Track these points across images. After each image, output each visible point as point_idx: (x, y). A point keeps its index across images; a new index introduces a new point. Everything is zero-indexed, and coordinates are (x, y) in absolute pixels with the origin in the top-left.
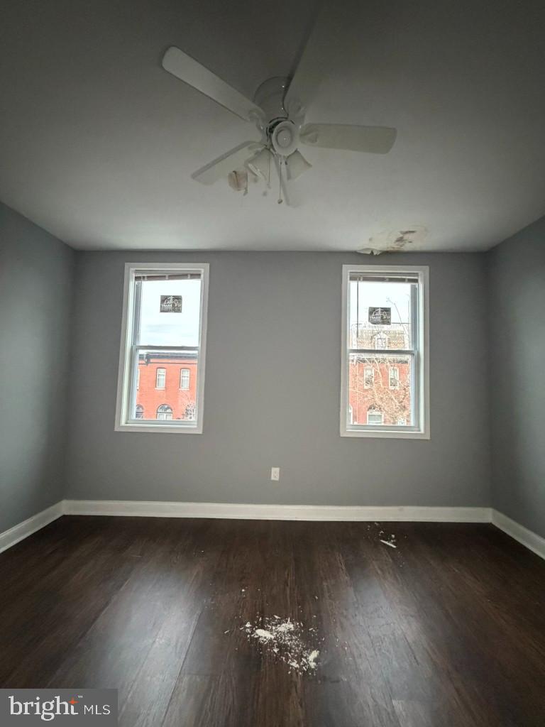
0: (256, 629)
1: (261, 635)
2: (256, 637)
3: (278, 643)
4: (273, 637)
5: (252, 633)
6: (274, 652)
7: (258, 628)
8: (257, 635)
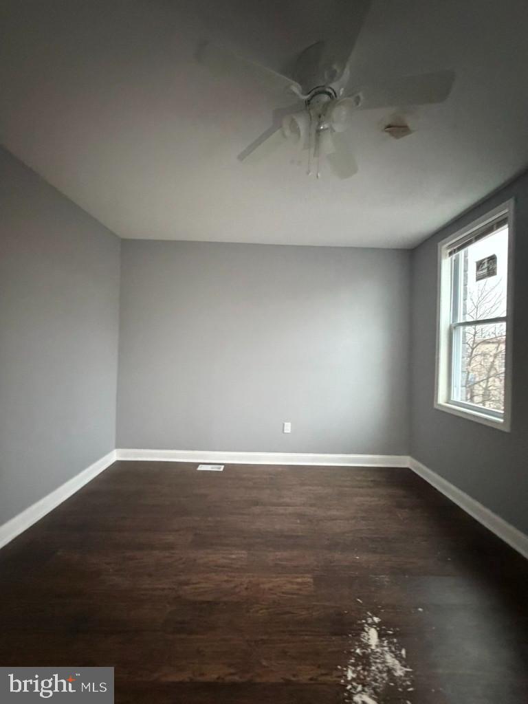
0: (375, 628)
1: (370, 634)
2: (366, 629)
3: (369, 654)
4: (373, 647)
5: (368, 624)
6: (355, 650)
7: (378, 631)
8: (369, 629)
